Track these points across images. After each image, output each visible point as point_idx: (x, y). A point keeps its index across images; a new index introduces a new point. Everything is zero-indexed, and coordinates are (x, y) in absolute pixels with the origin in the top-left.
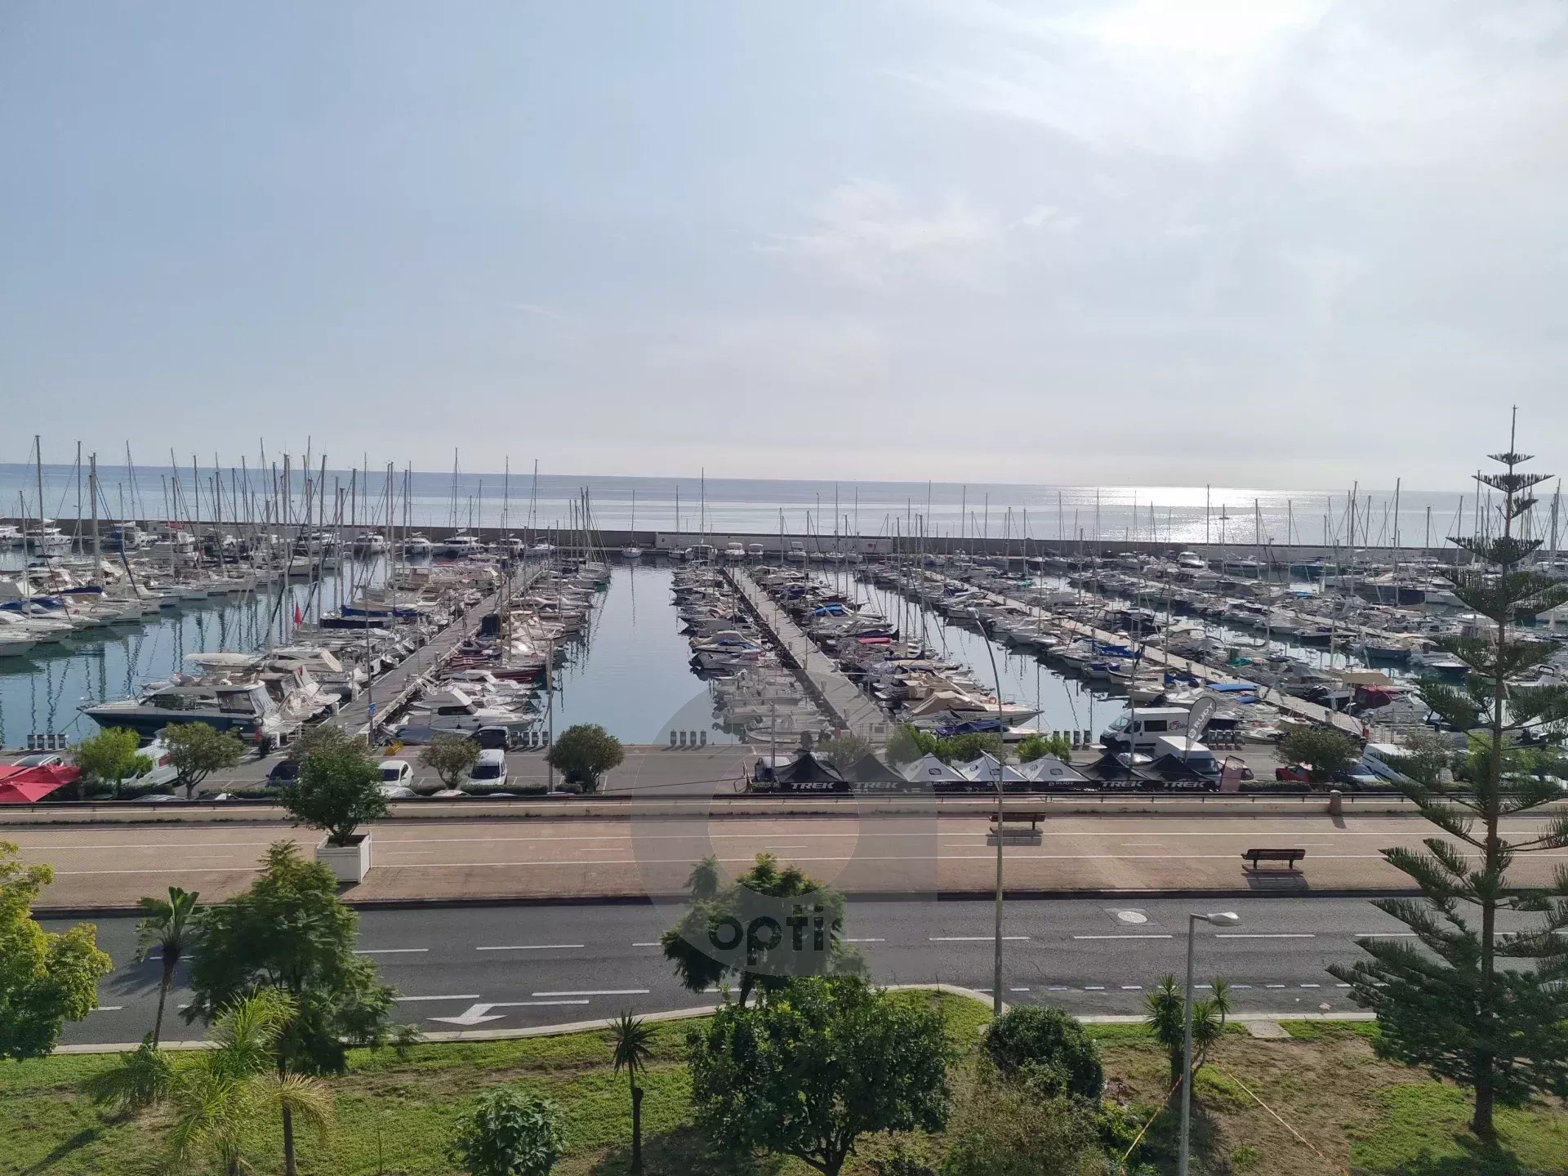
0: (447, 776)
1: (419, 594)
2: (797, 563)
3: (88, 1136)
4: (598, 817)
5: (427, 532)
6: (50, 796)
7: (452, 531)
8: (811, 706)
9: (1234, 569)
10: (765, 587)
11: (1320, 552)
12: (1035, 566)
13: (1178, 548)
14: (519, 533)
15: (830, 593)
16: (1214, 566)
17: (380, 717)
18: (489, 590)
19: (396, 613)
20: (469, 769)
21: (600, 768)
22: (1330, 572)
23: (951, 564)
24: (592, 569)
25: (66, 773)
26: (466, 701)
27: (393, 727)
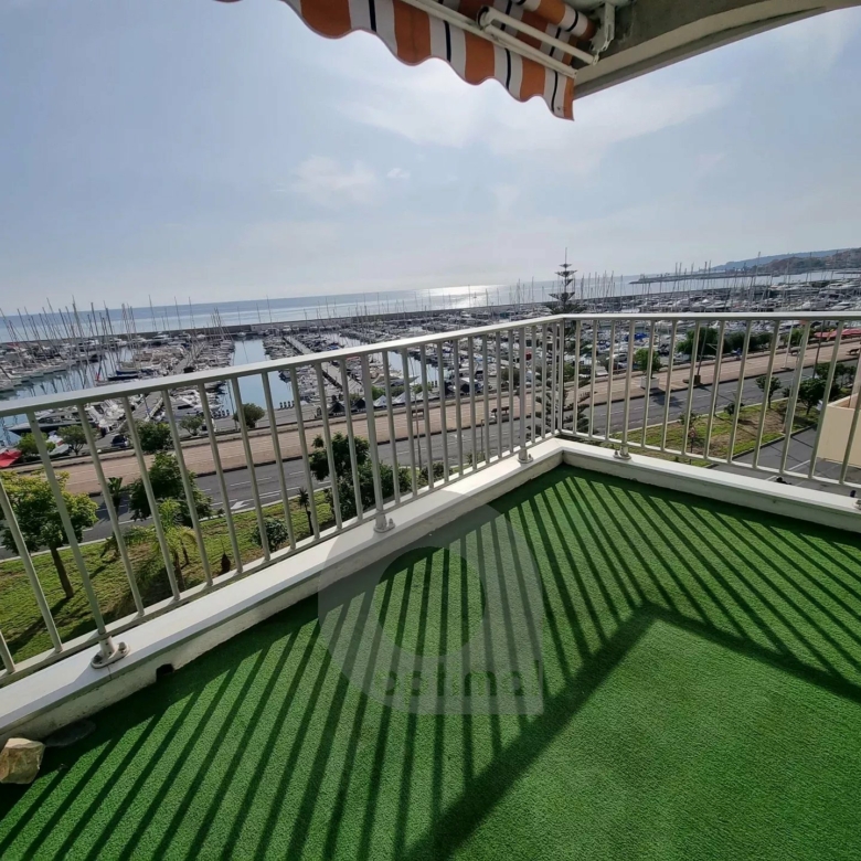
0: (192, 431)
1: (151, 362)
2: (314, 331)
3: (101, 569)
4: (263, 435)
5: (142, 335)
6: (14, 463)
7: (156, 334)
8: (333, 386)
9: (481, 317)
10: (303, 343)
11: (510, 307)
12: (409, 323)
13: (460, 310)
14: (187, 331)
15: (331, 342)
16: (474, 316)
17: (152, 414)
18: (182, 357)
19: (143, 371)
20: (201, 427)
21: (255, 420)
22: (513, 314)
23: (377, 326)
24: (226, 343)
25: (15, 454)
26: (190, 402)
27: (159, 417)
